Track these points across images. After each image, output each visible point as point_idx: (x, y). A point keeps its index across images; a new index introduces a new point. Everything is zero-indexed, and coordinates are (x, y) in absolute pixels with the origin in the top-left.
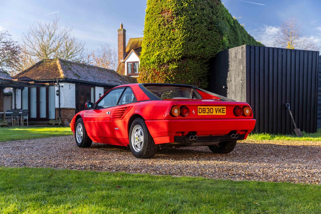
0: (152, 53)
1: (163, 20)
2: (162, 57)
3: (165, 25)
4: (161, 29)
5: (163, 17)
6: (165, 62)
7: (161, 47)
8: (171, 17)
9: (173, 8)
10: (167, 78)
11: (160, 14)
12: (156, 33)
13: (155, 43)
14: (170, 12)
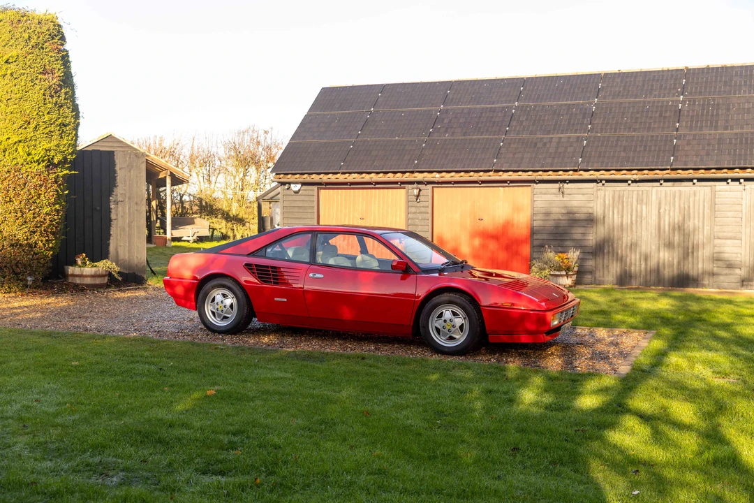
0: (33, 142)
1: (50, 88)
2: (52, 153)
3: (52, 97)
4: (47, 101)
5: (47, 81)
6: (56, 161)
7: (50, 134)
8: (60, 86)
9: (59, 70)
10: (57, 191)
11: (41, 73)
12: (39, 108)
13: (39, 125)
14: (56, 75)
